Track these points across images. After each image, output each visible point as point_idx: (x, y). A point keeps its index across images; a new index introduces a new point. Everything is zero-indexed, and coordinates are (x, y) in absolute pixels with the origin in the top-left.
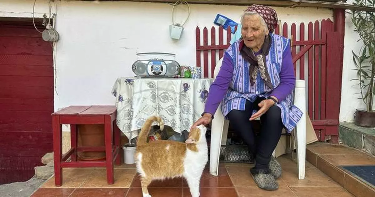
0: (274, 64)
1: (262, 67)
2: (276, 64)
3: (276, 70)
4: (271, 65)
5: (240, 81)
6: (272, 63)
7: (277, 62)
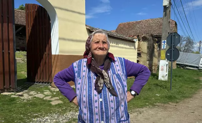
0: (115, 75)
1: (106, 78)
2: (116, 75)
3: (117, 79)
4: (112, 75)
5: (84, 89)
6: (113, 74)
7: (117, 73)
